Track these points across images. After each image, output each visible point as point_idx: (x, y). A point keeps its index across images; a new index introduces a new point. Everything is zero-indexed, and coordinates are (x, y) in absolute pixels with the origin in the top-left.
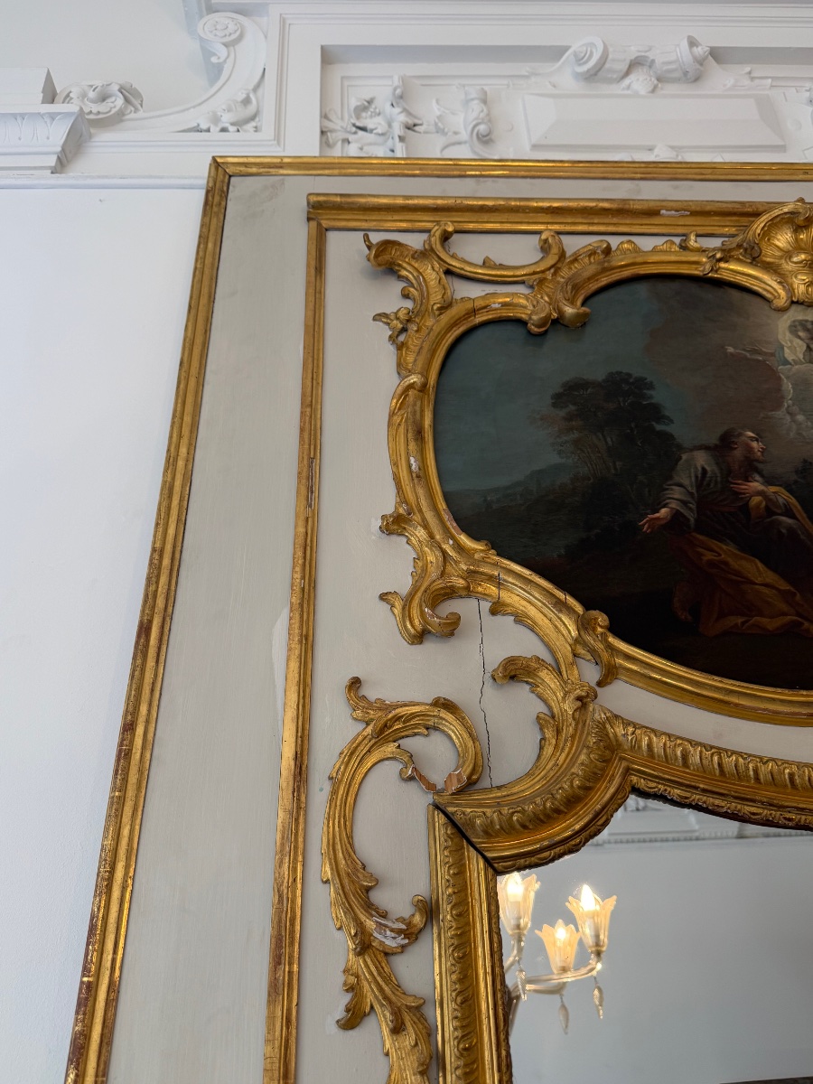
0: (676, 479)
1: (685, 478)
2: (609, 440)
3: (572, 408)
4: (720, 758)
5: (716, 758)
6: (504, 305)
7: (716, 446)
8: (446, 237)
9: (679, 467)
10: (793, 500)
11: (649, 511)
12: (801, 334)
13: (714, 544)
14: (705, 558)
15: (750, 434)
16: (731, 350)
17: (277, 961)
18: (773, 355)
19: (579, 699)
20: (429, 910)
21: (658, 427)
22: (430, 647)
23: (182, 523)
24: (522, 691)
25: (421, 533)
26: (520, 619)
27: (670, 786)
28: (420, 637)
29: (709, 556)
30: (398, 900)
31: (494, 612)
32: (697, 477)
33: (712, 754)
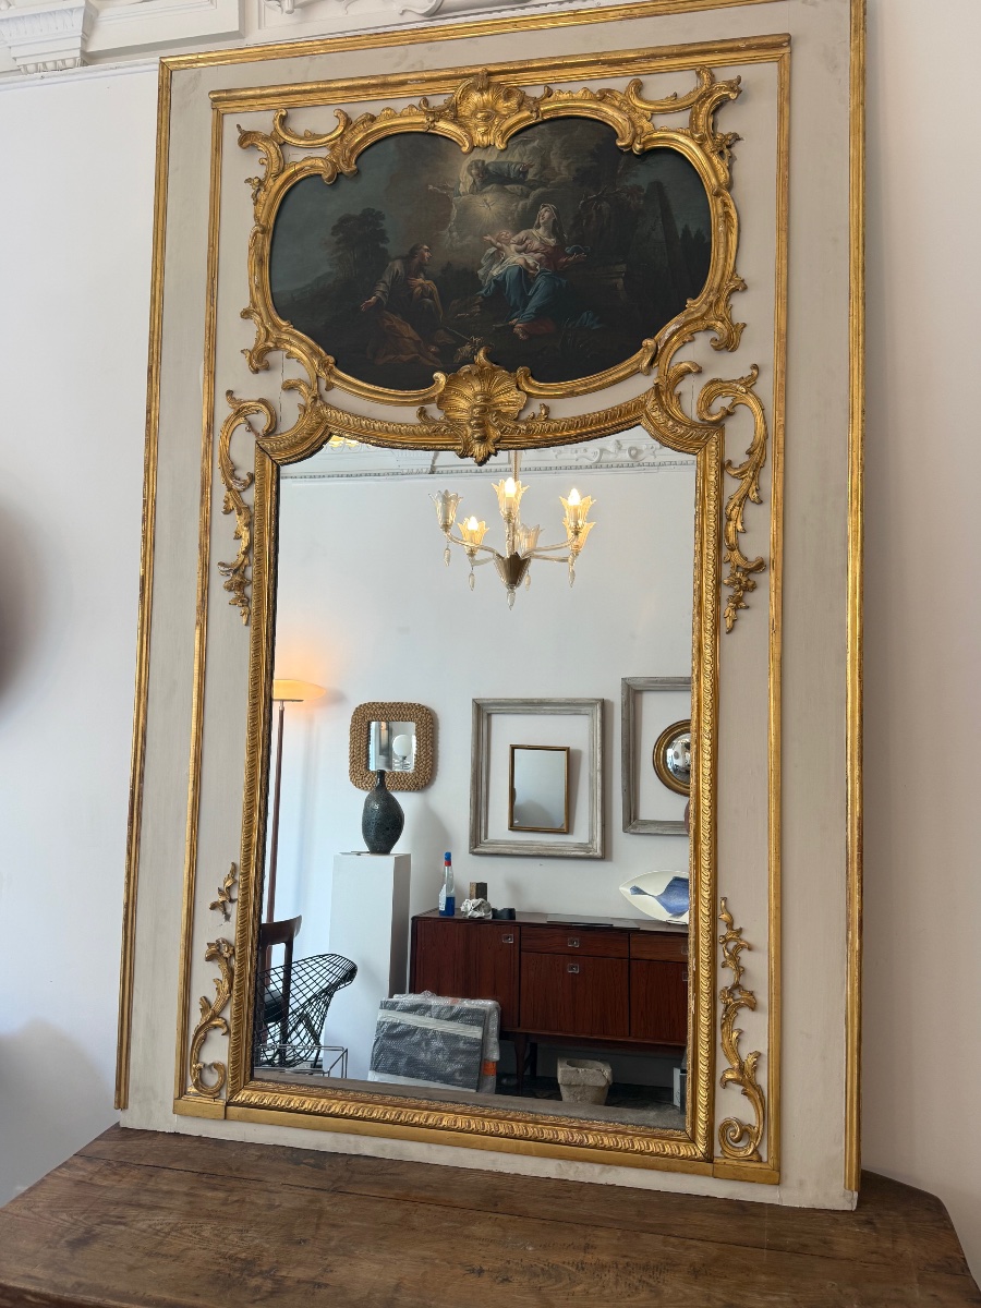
0: (384, 278)
1: (387, 278)
2: (355, 255)
3: (341, 235)
6: (312, 167)
7: (407, 256)
8: (283, 120)
9: (386, 271)
10: (435, 289)
12: (473, 171)
13: (392, 316)
14: (386, 325)
15: (426, 247)
16: (431, 187)
17: (203, 492)
18: (453, 189)
20: (252, 477)
21: (382, 245)
22: (262, 375)
23: (161, 317)
24: (296, 394)
25: (258, 318)
26: (299, 360)
28: (256, 371)
29: (388, 323)
30: (243, 475)
31: (288, 357)
32: (393, 277)
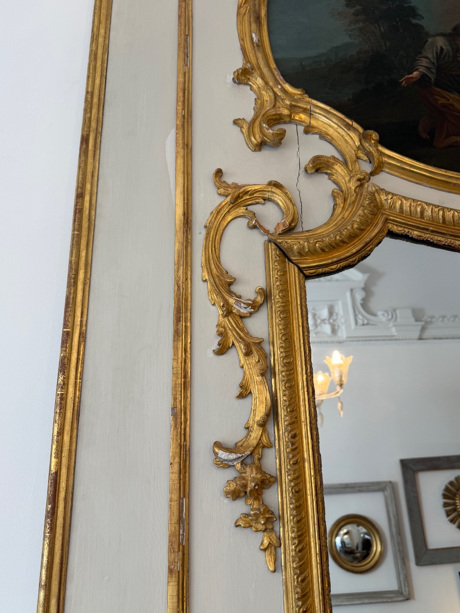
0: (424, 54)
1: (430, 53)
2: (382, 28)
3: (358, 7)
4: (444, 212)
5: (441, 213)
7: (450, 33)
9: (426, 46)
11: (406, 73)
13: (445, 94)
14: (439, 102)
17: (178, 320)
19: (359, 180)
20: (266, 295)
21: (414, 21)
22: (266, 153)
23: (104, 77)
24: (323, 180)
25: (260, 81)
26: (323, 136)
27: (411, 229)
28: (260, 146)
29: (442, 101)
31: (306, 132)
32: (437, 53)
33: (439, 210)
